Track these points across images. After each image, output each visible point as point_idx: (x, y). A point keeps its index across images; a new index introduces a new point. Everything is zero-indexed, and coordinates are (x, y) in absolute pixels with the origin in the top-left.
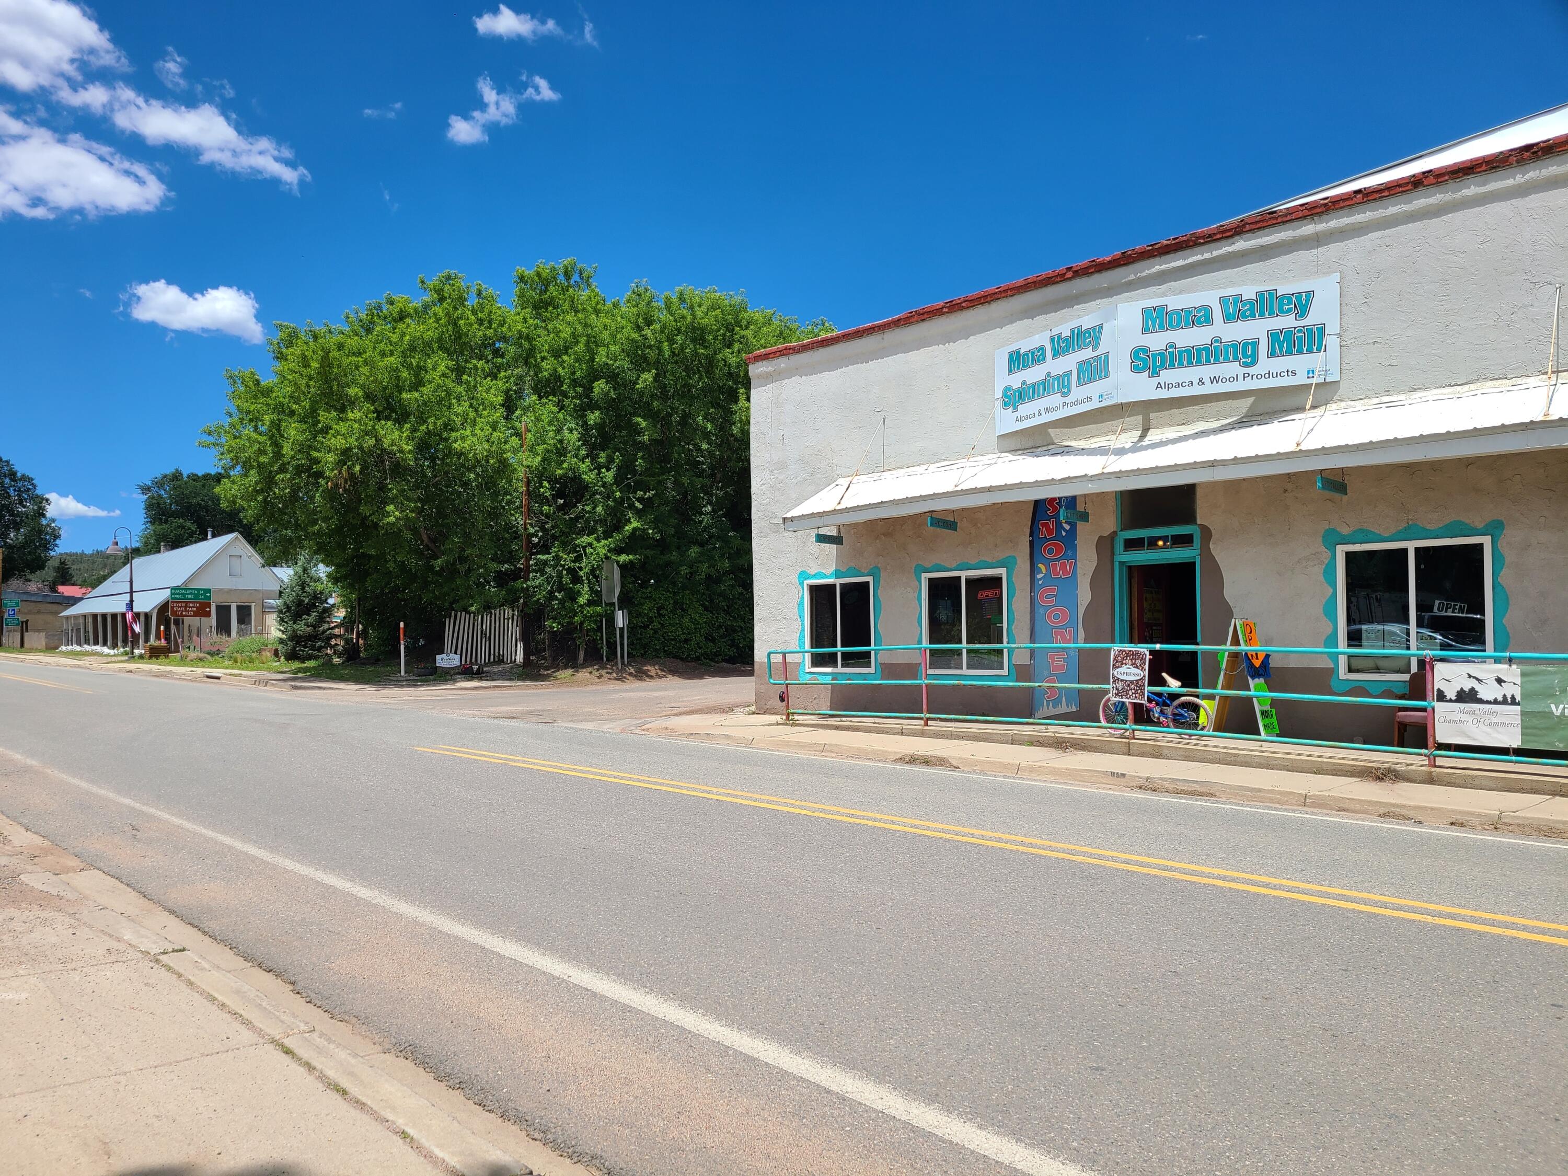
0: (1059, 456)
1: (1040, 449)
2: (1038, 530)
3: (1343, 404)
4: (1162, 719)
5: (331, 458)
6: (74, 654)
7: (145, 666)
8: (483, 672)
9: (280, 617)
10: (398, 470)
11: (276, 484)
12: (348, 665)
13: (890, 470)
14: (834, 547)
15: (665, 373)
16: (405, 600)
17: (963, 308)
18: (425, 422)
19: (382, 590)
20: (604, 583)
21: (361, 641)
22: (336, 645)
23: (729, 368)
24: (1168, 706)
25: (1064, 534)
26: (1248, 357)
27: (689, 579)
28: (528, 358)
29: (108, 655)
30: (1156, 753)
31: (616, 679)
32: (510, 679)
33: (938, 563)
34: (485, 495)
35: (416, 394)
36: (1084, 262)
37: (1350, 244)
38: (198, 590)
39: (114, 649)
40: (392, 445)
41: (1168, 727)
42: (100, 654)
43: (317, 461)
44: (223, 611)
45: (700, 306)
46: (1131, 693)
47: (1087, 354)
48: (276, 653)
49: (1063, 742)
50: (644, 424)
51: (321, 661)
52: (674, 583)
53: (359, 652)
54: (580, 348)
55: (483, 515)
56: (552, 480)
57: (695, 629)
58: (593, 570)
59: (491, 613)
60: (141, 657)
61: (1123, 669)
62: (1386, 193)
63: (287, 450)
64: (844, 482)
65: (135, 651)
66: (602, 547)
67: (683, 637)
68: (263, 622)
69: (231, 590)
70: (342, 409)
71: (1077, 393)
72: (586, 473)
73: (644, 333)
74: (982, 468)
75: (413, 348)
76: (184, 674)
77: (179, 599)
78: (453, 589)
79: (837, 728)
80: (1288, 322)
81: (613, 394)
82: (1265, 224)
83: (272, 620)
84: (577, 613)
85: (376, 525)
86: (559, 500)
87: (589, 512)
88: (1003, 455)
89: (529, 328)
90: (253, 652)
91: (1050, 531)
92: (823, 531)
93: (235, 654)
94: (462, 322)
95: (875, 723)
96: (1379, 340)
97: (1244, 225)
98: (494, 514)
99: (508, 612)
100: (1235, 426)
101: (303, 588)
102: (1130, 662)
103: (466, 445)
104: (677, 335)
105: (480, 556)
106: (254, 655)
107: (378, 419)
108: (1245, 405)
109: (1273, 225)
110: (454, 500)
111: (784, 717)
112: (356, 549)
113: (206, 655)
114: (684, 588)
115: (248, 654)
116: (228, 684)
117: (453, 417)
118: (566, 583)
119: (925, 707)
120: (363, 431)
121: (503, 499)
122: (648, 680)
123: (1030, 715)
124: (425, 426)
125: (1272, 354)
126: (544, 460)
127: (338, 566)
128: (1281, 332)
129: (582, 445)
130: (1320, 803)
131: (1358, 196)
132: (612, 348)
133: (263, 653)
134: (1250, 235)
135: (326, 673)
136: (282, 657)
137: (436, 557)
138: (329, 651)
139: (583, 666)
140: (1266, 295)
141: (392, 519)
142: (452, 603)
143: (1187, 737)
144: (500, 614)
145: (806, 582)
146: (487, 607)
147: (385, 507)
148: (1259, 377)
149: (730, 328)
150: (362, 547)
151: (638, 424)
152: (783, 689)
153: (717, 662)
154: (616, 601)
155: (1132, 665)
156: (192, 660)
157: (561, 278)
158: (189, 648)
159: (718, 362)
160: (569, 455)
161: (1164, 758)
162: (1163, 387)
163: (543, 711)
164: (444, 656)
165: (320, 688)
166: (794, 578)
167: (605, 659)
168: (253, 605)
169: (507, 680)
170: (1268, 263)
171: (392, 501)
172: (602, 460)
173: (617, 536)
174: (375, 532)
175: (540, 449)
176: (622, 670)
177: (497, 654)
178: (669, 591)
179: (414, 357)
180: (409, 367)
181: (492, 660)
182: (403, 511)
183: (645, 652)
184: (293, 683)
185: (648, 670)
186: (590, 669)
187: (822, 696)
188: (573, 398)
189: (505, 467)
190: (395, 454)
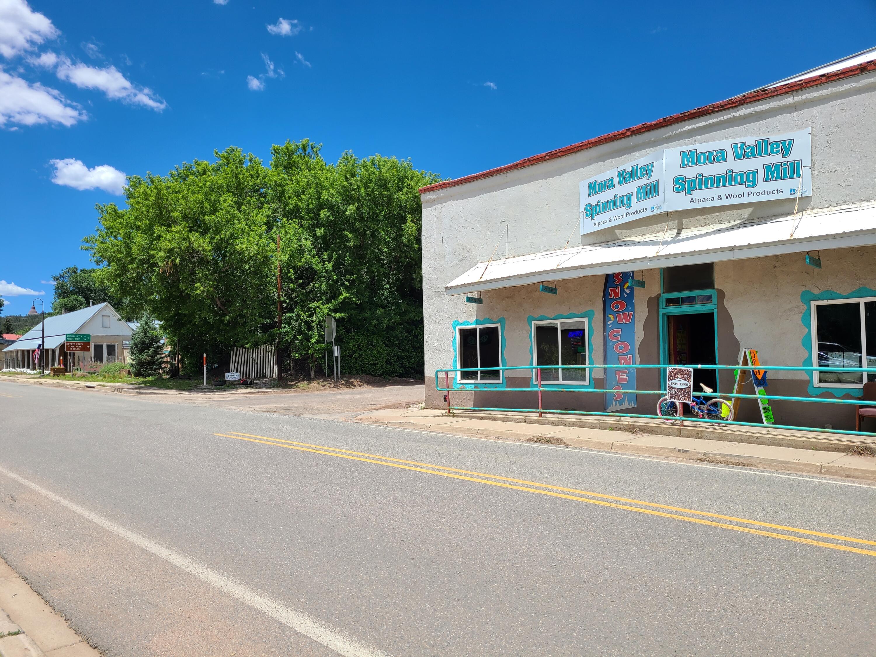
0: (624, 247)
1: (609, 243)
2: (608, 293)
3: (814, 211)
4: (700, 413)
5: (162, 254)
6: (10, 373)
7: (50, 381)
8: (253, 383)
9: (131, 351)
10: (202, 262)
11: (129, 271)
12: (171, 380)
13: (511, 258)
14: (475, 305)
15: (362, 206)
16: (206, 341)
17: (559, 156)
18: (219, 233)
19: (193, 335)
20: (326, 330)
21: (180, 365)
22: (165, 367)
23: (400, 203)
24: (704, 404)
25: (626, 296)
26: (750, 181)
27: (376, 328)
28: (281, 197)
29: (30, 374)
30: (700, 436)
31: (334, 387)
32: (270, 388)
33: (543, 315)
34: (255, 277)
35: (214, 217)
36: (639, 125)
37: (818, 109)
38: (83, 335)
39: (34, 370)
40: (199, 247)
41: (703, 417)
42: (26, 374)
43: (153, 257)
44: (99, 348)
45: (384, 166)
46: (681, 397)
47: (643, 181)
48: (129, 373)
49: (635, 428)
50: (350, 236)
51: (156, 377)
52: (368, 330)
53: (179, 372)
54: (312, 190)
55: (254, 290)
56: (296, 269)
57: (380, 357)
58: (320, 323)
59: (258, 348)
60: (49, 375)
61: (676, 381)
62: (842, 76)
63: (135, 249)
64: (483, 266)
65: (45, 371)
66: (325, 309)
67: (373, 362)
68: (122, 354)
69: (103, 336)
70: (169, 226)
71: (636, 206)
72: (316, 265)
73: (350, 181)
74: (571, 255)
75: (212, 189)
76: (73, 385)
77: (71, 340)
78: (236, 334)
79: (482, 418)
80: (777, 159)
81: (331, 218)
82: (760, 98)
83: (127, 353)
84: (310, 348)
85: (189, 296)
86: (300, 281)
87: (318, 288)
88: (585, 247)
89: (281, 179)
90: (116, 372)
91: (616, 294)
92: (470, 295)
93: (104, 373)
94: (241, 176)
95: (507, 415)
96: (838, 169)
97: (746, 99)
98: (260, 290)
99: (269, 347)
100: (741, 226)
101: (145, 334)
102: (680, 376)
103: (244, 247)
104: (370, 183)
105: (252, 314)
106: (116, 374)
107: (191, 231)
108: (748, 212)
109: (765, 98)
110: (236, 281)
111: (447, 411)
112: (177, 311)
113: (87, 374)
114: (373, 333)
115: (112, 373)
116: (99, 391)
117: (235, 231)
118: (304, 330)
119: (540, 405)
120: (181, 238)
121: (266, 280)
122: (353, 387)
123: (604, 409)
124: (219, 236)
125: (766, 179)
126: (290, 257)
127: (166, 321)
128: (773, 166)
129: (313, 248)
130: (833, 472)
131: (823, 78)
132: (331, 190)
133: (121, 372)
134: (749, 105)
135: (159, 384)
136: (133, 375)
137: (225, 315)
138: (161, 371)
139: (314, 380)
140: (762, 142)
141: (198, 292)
142: (235, 342)
143: (717, 425)
144: (263, 348)
145: (457, 327)
146: (256, 345)
147: (194, 285)
148: (758, 194)
149: (401, 179)
150: (180, 309)
151: (347, 236)
152: (446, 393)
153: (393, 377)
154: (333, 340)
155: (682, 378)
156: (78, 377)
157: (300, 150)
158: (77, 369)
159: (394, 199)
160: (306, 254)
161: (705, 439)
162: (695, 201)
163: (293, 407)
164: (230, 374)
165: (154, 393)
166: (450, 325)
167: (327, 375)
168: (116, 345)
169: (269, 388)
170: (761, 122)
171: (199, 280)
172: (325, 257)
173: (335, 302)
174: (188, 300)
175: (288, 250)
176: (338, 382)
177: (262, 372)
178: (364, 335)
179: (212, 195)
180: (210, 201)
181: (258, 376)
182: (206, 287)
183: (351, 371)
184: (138, 391)
185: (353, 382)
186: (318, 381)
187: (468, 398)
188: (308, 220)
189: (267, 260)
190: (201, 252)
